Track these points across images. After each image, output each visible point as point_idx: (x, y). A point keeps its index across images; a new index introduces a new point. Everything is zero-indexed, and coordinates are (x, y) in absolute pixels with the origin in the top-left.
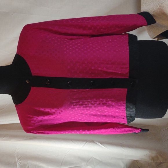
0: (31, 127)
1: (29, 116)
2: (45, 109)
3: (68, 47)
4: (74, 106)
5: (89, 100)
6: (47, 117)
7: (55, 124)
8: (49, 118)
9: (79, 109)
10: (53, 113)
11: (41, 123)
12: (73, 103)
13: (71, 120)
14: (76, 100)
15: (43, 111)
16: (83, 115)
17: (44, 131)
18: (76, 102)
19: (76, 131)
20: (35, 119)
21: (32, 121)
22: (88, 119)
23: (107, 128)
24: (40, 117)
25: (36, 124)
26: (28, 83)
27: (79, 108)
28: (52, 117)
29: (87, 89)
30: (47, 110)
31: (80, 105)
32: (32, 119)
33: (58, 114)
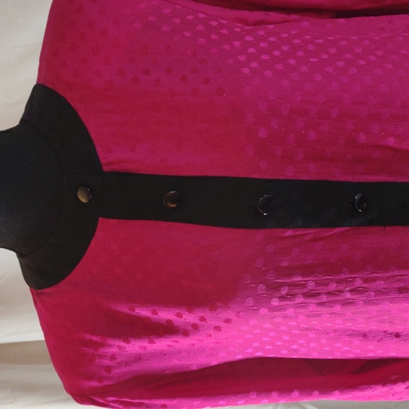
0: (94, 384)
1: (88, 337)
2: (155, 313)
3: (251, 50)
4: (282, 298)
5: (343, 276)
6: (161, 344)
7: (194, 368)
8: (170, 346)
9: (300, 310)
10: (190, 328)
11: (136, 367)
12: (278, 287)
13: (259, 354)
14: (290, 276)
15: (148, 319)
16: (311, 335)
17: (150, 398)
18: (289, 285)
19: (275, 394)
20: (114, 350)
21: (101, 356)
22: (327, 349)
23: (395, 382)
24: (133, 342)
25: (116, 371)
26: (83, 200)
27: (302, 307)
28: (183, 343)
29: (337, 230)
30: (165, 315)
31: (306, 295)
32: (101, 350)
33: (211, 332)
